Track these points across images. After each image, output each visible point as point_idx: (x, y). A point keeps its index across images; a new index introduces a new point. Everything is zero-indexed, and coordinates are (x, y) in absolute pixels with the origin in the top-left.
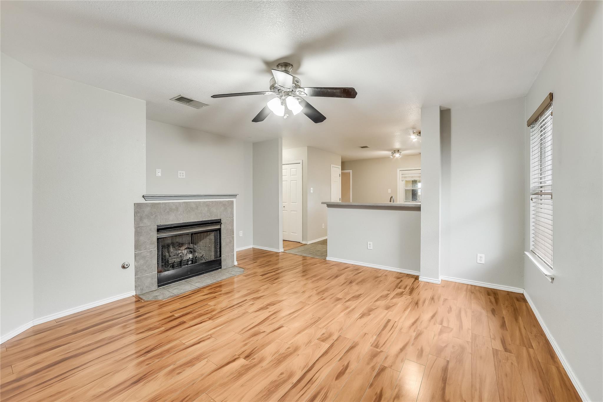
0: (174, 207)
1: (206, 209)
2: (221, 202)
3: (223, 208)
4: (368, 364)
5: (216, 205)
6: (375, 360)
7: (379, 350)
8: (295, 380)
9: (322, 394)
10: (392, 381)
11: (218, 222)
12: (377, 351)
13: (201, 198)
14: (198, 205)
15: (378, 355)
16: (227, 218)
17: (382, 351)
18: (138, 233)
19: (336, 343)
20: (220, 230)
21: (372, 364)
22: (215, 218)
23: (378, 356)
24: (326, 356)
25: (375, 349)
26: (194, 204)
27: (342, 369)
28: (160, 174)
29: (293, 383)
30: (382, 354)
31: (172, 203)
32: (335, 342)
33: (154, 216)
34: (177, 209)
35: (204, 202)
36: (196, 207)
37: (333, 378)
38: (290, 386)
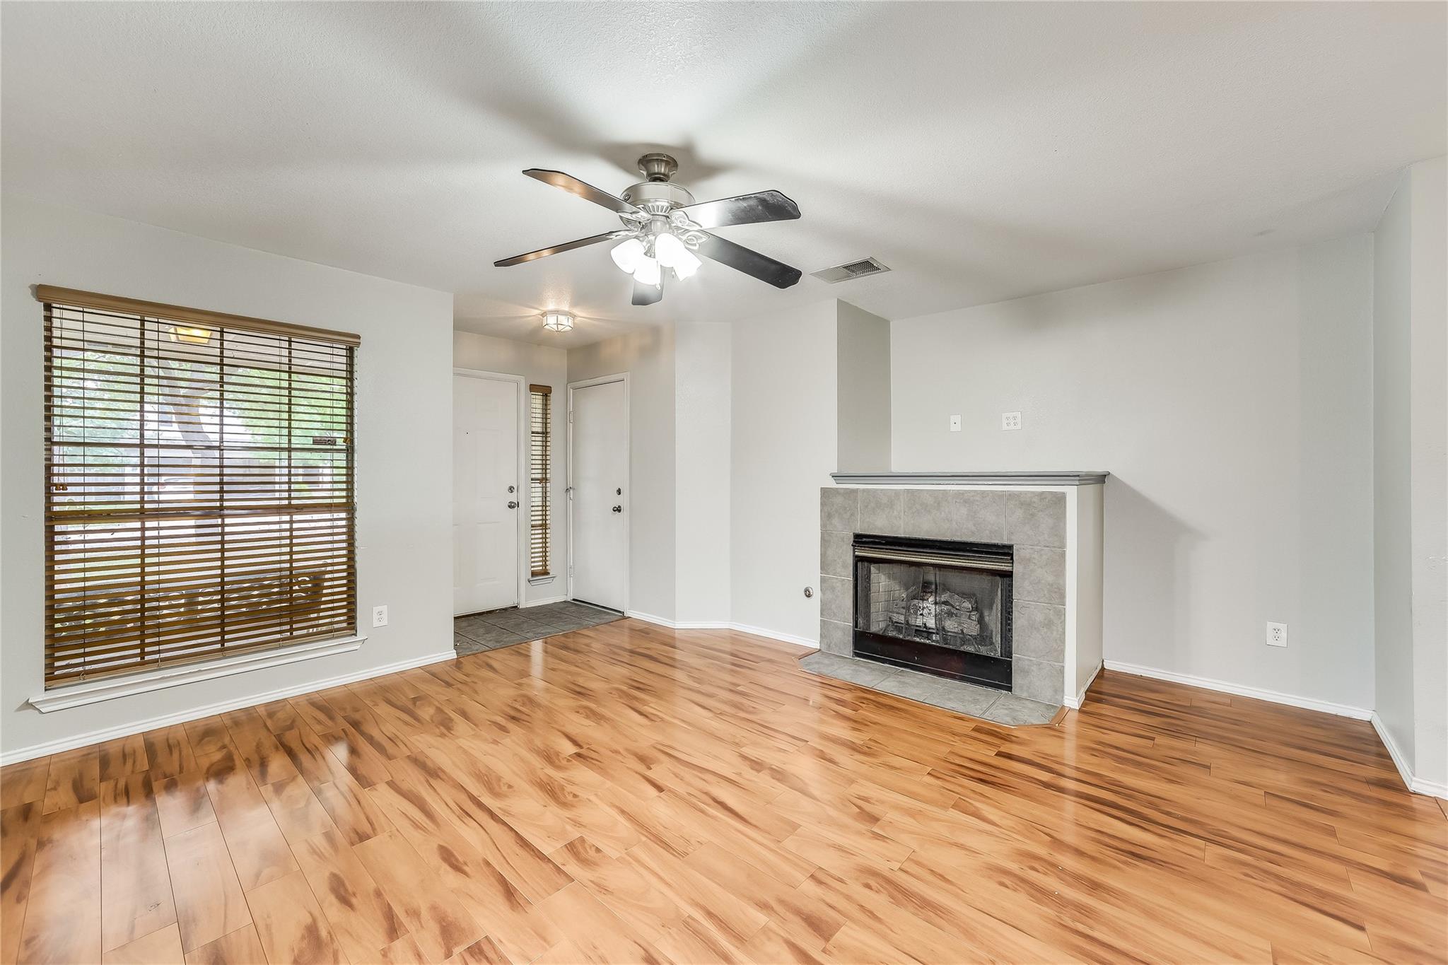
0: (885, 500)
1: (964, 511)
2: (1012, 496)
3: (1019, 513)
4: (434, 908)
5: (994, 502)
6: (433, 928)
7: (457, 950)
8: (487, 800)
9: (427, 824)
10: (351, 935)
11: (1005, 552)
12: (456, 944)
13: (947, 482)
14: (940, 499)
15: (443, 940)
16: (1037, 545)
17: (448, 954)
18: (825, 542)
19: (548, 868)
20: (1009, 575)
21: (425, 914)
22: (991, 539)
23: (440, 939)
24: (514, 843)
25: (472, 943)
26: (930, 495)
27: (457, 860)
28: (957, 428)
29: (479, 797)
30: (440, 952)
31: (882, 490)
32: (552, 866)
33: (849, 514)
34: (891, 505)
35: (960, 494)
36: (936, 504)
37: (446, 843)
38: (475, 793)
